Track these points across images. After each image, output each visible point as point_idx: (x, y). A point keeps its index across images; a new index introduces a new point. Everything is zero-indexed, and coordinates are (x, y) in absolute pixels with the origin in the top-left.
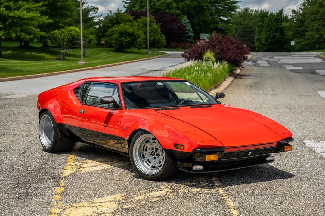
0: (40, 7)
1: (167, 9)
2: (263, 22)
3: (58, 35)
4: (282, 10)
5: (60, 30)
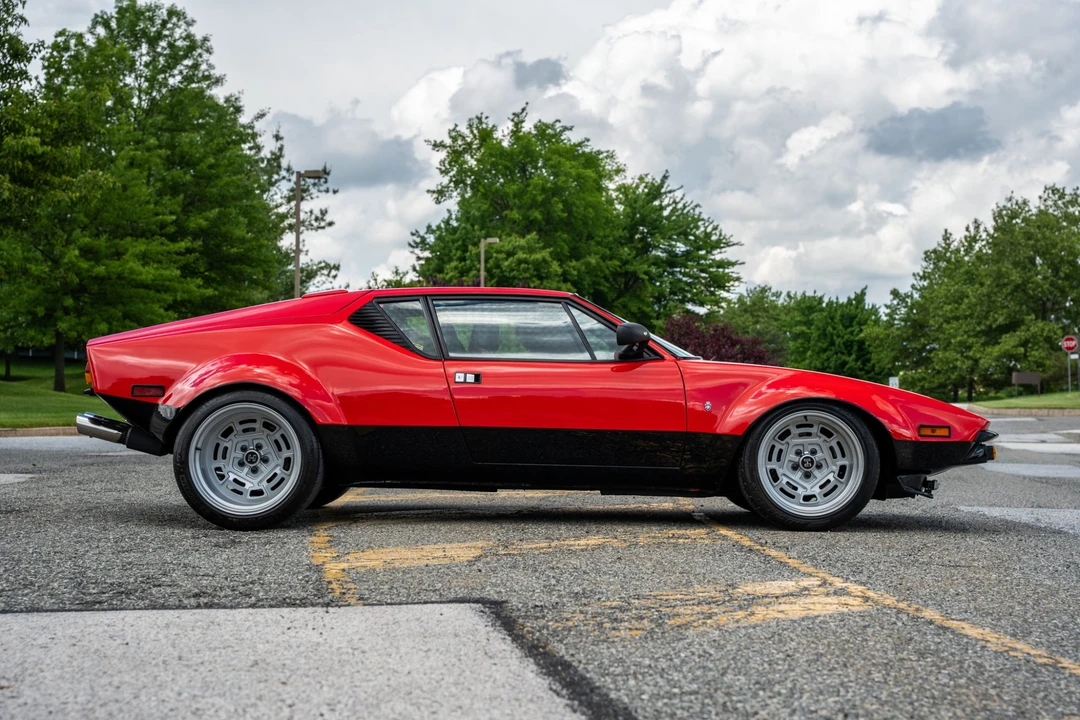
4: (863, 293)
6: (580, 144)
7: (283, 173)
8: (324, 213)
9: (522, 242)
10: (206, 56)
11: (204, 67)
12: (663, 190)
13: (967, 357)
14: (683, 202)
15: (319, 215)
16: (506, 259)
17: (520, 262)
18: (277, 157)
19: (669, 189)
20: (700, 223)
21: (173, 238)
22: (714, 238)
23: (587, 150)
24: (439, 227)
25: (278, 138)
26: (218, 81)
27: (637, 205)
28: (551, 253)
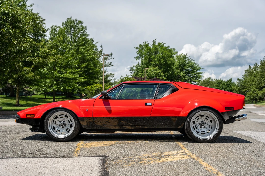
0: (79, 72)
1: (158, 76)
2: (219, 86)
3: (89, 89)
4: (231, 79)
5: (91, 86)
6: (168, 47)
7: (103, 54)
8: (111, 63)
9: (155, 69)
10: (85, 30)
11: (85, 33)
12: (186, 57)
13: (255, 93)
14: (191, 59)
15: (110, 63)
16: (151, 72)
17: (155, 73)
18: (101, 51)
19: (188, 57)
20: (194, 64)
21: (77, 68)
22: (198, 67)
23: (169, 48)
24: (136, 66)
25: (101, 47)
26: (88, 35)
27: (180, 60)
28: (161, 71)
